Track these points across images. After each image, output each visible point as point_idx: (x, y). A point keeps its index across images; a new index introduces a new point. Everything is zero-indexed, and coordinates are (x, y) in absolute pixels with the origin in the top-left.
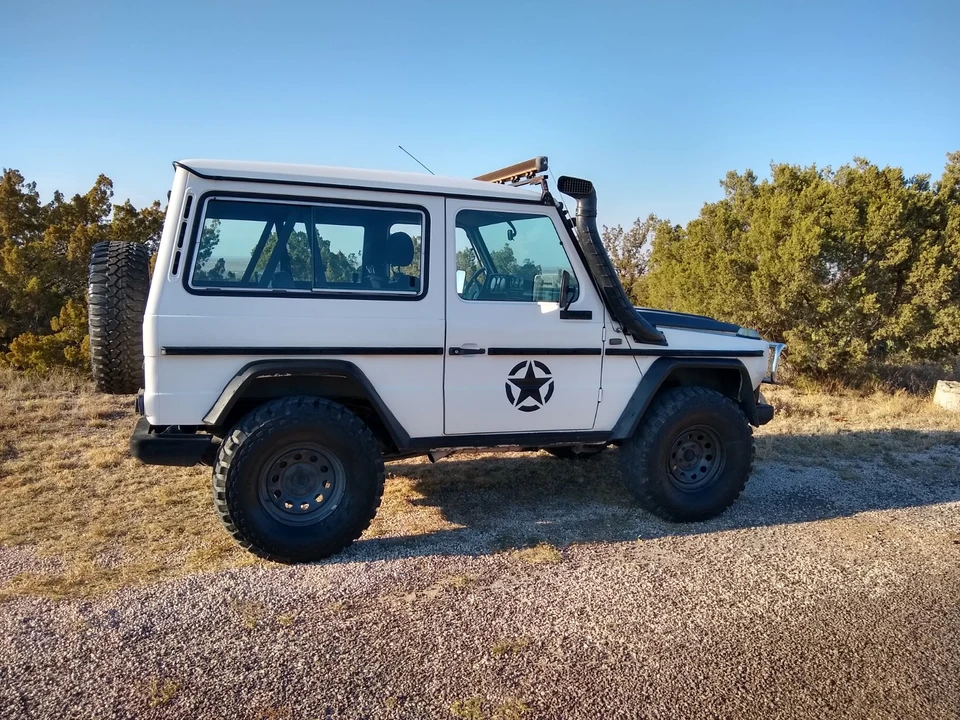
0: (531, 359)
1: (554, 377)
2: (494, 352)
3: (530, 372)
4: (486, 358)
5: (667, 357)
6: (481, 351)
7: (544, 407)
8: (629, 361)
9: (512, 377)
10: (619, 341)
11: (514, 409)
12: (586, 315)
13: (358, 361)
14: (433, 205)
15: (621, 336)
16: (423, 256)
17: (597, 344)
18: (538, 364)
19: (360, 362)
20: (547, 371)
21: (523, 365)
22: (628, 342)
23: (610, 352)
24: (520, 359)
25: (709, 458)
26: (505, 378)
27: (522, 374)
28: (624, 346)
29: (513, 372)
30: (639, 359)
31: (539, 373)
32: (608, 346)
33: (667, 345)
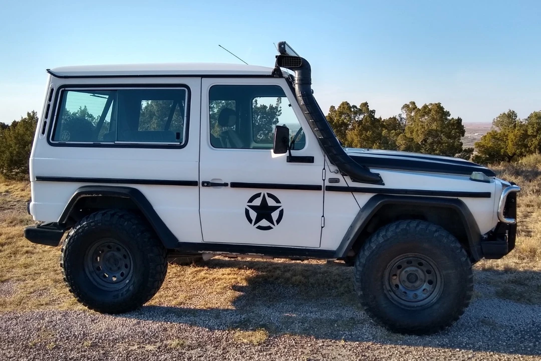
0: (264, 192)
1: (283, 205)
2: (235, 185)
3: (264, 201)
4: (229, 189)
5: (382, 194)
6: (226, 185)
7: (276, 228)
8: (348, 196)
9: (250, 204)
10: (337, 181)
11: (252, 228)
12: (310, 160)
13: (142, 188)
14: (192, 83)
15: (339, 176)
16: (185, 118)
17: (318, 182)
18: (270, 196)
19: (143, 189)
20: (278, 201)
21: (258, 195)
22: (345, 181)
23: (329, 189)
24: (256, 191)
25: (430, 282)
26: (245, 205)
27: (257, 202)
28: (342, 183)
29: (251, 200)
30: (357, 195)
31: (271, 202)
32: (327, 184)
33: (384, 184)
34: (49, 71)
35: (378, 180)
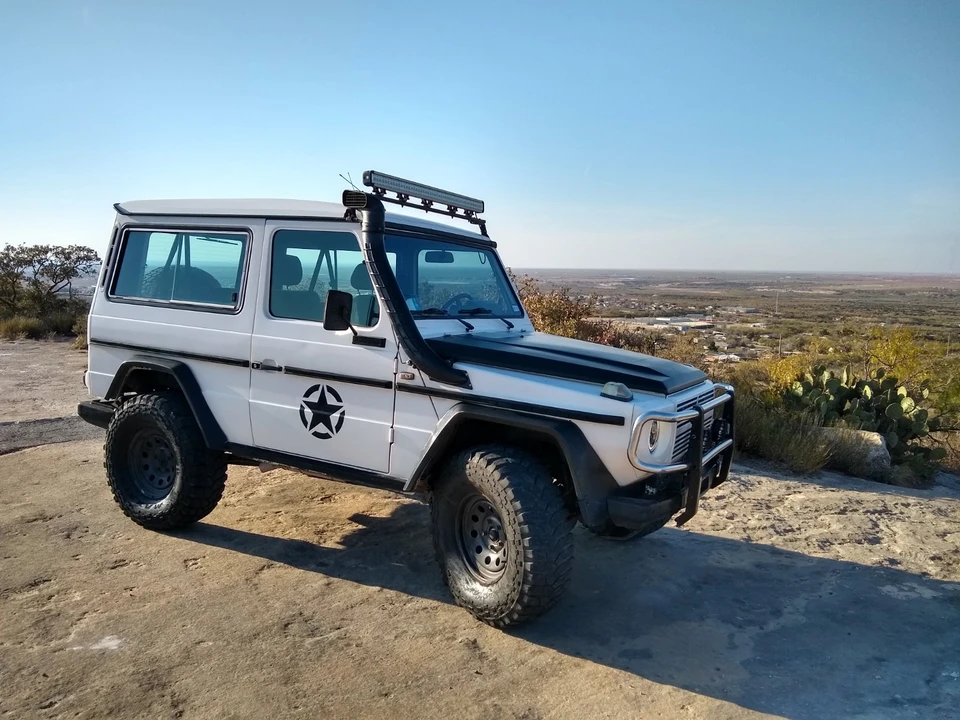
0: (324, 383)
1: (345, 405)
2: (291, 371)
3: (323, 398)
4: (282, 375)
5: (468, 401)
6: (280, 369)
7: (335, 436)
8: (423, 401)
9: (306, 399)
10: (413, 377)
11: (307, 433)
12: (380, 343)
13: (193, 365)
15: (415, 371)
17: (388, 376)
18: (331, 390)
19: (195, 366)
20: (339, 399)
21: (315, 388)
22: (422, 379)
23: (402, 387)
24: (313, 382)
26: (300, 399)
27: (314, 398)
28: (417, 382)
29: (307, 394)
30: (440, 403)
31: (331, 400)
32: (399, 379)
33: (471, 388)
34: (116, 206)
35: (463, 380)
